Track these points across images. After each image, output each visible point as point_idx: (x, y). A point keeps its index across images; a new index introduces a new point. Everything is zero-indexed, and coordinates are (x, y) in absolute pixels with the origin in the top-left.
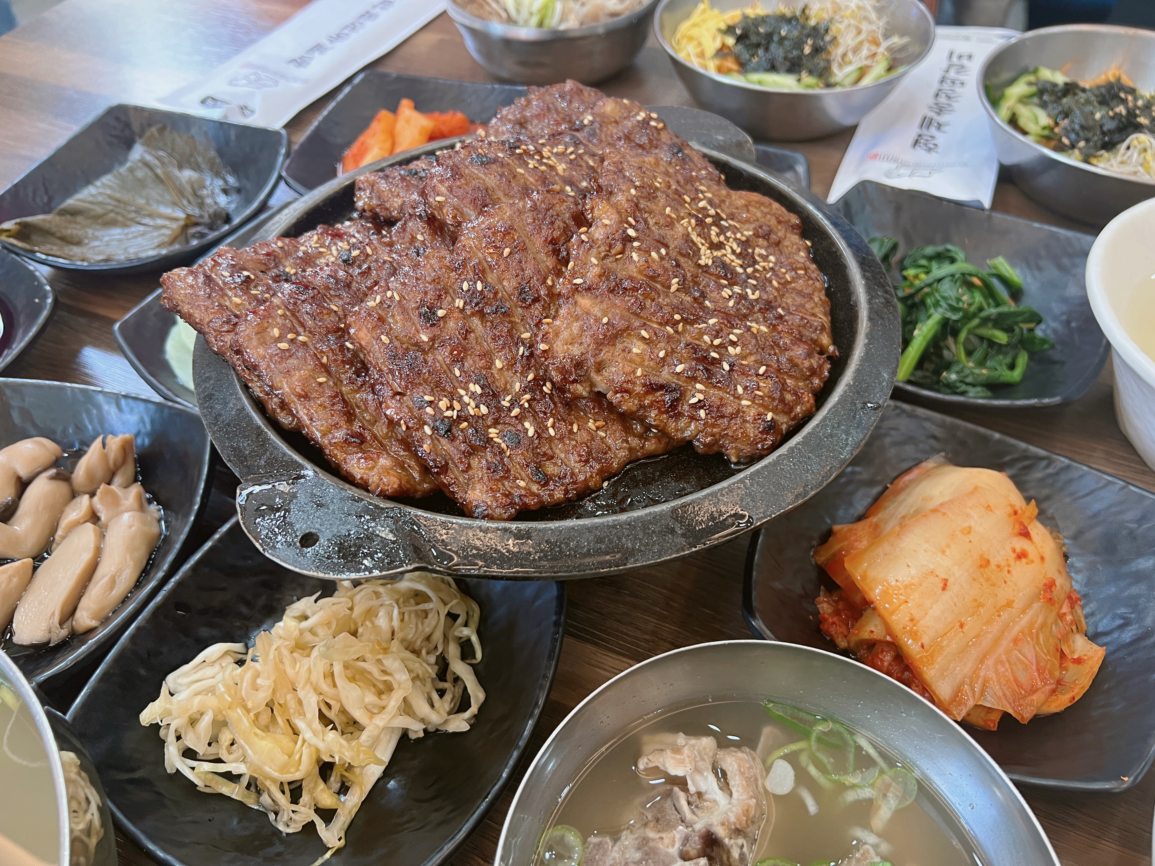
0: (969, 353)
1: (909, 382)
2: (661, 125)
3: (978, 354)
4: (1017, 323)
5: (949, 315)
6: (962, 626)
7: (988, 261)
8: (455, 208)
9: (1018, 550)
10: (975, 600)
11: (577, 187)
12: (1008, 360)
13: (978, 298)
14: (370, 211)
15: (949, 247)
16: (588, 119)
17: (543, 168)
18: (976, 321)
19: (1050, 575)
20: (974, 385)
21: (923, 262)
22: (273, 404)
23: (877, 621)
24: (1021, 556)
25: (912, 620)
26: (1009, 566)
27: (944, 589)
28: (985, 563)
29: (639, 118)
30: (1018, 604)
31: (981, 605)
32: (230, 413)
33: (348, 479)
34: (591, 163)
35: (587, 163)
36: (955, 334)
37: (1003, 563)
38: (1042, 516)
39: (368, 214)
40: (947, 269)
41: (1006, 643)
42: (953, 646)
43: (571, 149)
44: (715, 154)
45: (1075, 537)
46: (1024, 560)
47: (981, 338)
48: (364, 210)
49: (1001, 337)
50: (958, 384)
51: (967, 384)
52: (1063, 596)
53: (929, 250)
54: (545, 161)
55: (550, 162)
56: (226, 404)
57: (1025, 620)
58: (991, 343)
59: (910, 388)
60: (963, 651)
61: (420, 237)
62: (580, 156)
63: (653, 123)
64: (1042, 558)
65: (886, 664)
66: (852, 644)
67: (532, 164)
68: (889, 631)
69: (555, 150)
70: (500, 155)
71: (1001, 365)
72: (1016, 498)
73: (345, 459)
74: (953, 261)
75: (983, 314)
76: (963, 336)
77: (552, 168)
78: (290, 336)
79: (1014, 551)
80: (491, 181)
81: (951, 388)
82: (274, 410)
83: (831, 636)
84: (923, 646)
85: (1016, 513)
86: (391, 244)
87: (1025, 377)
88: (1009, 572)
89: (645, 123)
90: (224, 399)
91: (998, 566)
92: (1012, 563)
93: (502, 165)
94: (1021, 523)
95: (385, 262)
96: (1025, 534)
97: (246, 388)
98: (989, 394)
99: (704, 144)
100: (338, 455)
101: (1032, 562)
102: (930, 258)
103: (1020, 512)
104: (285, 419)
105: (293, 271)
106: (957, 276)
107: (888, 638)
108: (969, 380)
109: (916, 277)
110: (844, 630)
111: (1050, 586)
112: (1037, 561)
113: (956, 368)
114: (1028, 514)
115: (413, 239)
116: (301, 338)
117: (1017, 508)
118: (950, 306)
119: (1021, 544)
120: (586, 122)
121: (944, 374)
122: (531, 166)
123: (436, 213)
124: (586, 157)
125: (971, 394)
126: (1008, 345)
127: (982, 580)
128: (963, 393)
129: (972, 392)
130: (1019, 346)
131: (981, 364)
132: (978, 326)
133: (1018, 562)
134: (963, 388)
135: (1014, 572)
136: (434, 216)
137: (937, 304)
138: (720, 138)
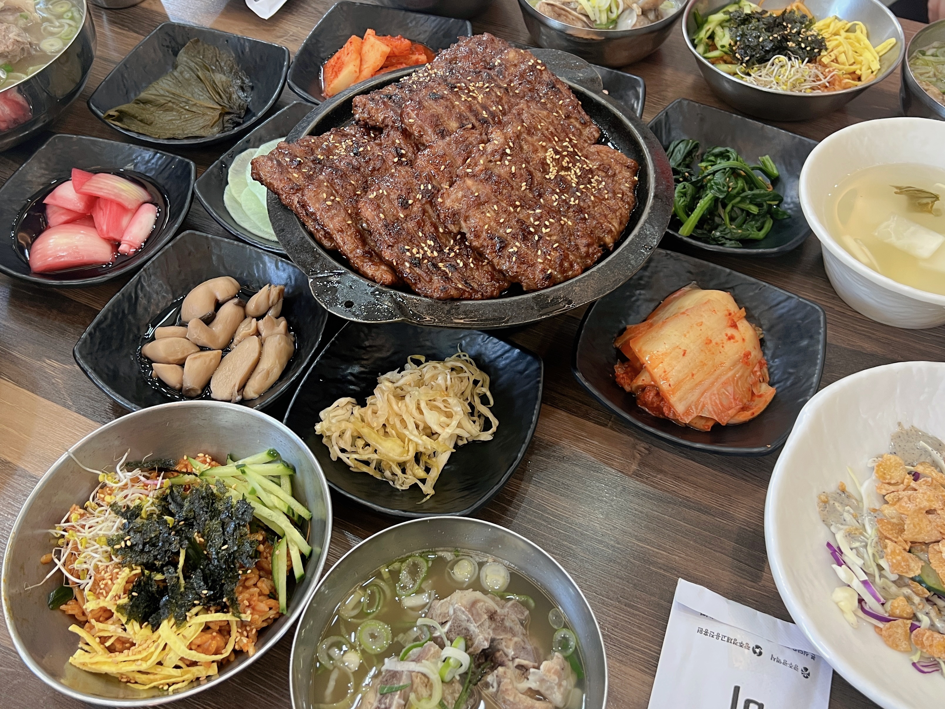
0: (732, 219)
1: (691, 236)
2: (543, 68)
3: (739, 220)
4: (765, 201)
5: (718, 195)
6: (693, 375)
7: (760, 158)
8: (421, 127)
9: (729, 335)
10: (702, 362)
11: (489, 110)
12: (759, 224)
13: (741, 184)
14: (363, 121)
15: (729, 149)
16: (498, 62)
17: (470, 99)
18: (738, 199)
19: (748, 349)
20: (730, 240)
21: (712, 158)
22: (320, 235)
23: (647, 374)
24: (731, 338)
25: (665, 372)
26: (723, 343)
27: (684, 355)
28: (709, 342)
29: (530, 64)
30: (727, 364)
31: (705, 364)
32: (295, 240)
33: (364, 275)
34: (499, 94)
35: (496, 93)
36: (724, 206)
37: (719, 342)
38: (749, 318)
39: (362, 123)
40: (722, 164)
41: (717, 385)
42: (687, 386)
43: (487, 85)
44: (576, 86)
45: (769, 330)
46: (732, 341)
47: (742, 210)
48: (359, 120)
49: (754, 210)
50: (720, 239)
51: (727, 239)
52: (755, 361)
53: (717, 150)
54: (471, 94)
55: (474, 95)
56: (293, 234)
57: (730, 374)
58: (748, 214)
59: (690, 240)
60: (692, 389)
61: (397, 141)
62: (491, 89)
63: (539, 67)
64: (743, 340)
65: (651, 397)
66: (633, 389)
67: (464, 97)
68: (653, 379)
69: (477, 85)
70: (446, 92)
71: (752, 227)
72: (732, 306)
73: (363, 265)
74: (729, 159)
75: (743, 195)
76: (729, 208)
77: (474, 98)
78: (332, 198)
79: (727, 335)
80: (441, 110)
81: (716, 241)
82: (320, 238)
83: (622, 385)
84: (670, 385)
85: (730, 314)
86: (380, 145)
87: (767, 236)
88: (723, 347)
89: (534, 66)
90: (292, 231)
91: (717, 344)
92: (725, 341)
93: (447, 100)
94: (733, 320)
95: (378, 156)
96: (734, 326)
97: (303, 225)
98: (741, 245)
99: (570, 79)
100: (358, 263)
101: (737, 341)
102: (716, 156)
103: (733, 314)
104: (327, 243)
105: (322, 158)
106: (727, 169)
107: (653, 383)
108: (728, 236)
109: (706, 167)
110: (629, 381)
111: (747, 355)
112: (740, 341)
113: (720, 229)
114: (738, 315)
115: (394, 142)
116: (337, 199)
117: (732, 312)
118: (719, 189)
119: (731, 332)
120: (496, 64)
121: (713, 232)
122: (463, 99)
123: (408, 128)
124: (496, 89)
125: (727, 245)
126: (758, 214)
127: (707, 351)
128: (722, 245)
129: (728, 243)
130: (768, 216)
131: (740, 227)
132: (740, 202)
133: (729, 342)
134: (724, 241)
135: (725, 347)
136: (406, 129)
137: (711, 188)
138: (581, 75)
